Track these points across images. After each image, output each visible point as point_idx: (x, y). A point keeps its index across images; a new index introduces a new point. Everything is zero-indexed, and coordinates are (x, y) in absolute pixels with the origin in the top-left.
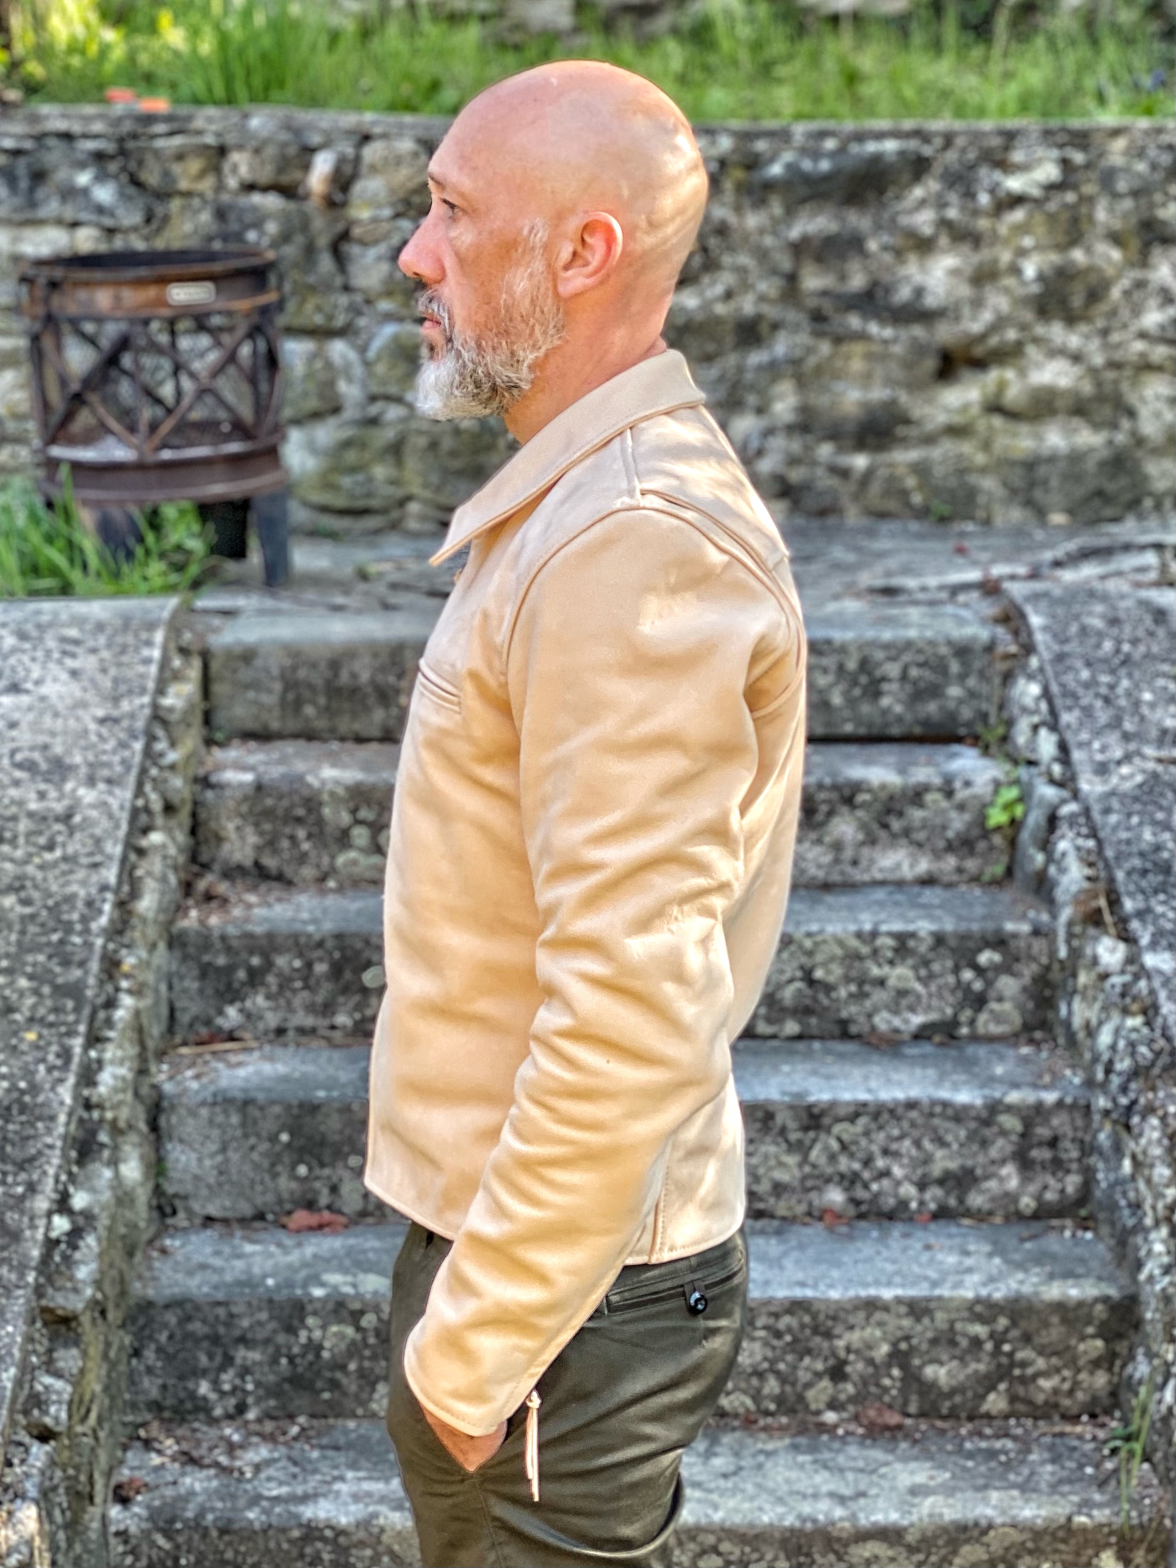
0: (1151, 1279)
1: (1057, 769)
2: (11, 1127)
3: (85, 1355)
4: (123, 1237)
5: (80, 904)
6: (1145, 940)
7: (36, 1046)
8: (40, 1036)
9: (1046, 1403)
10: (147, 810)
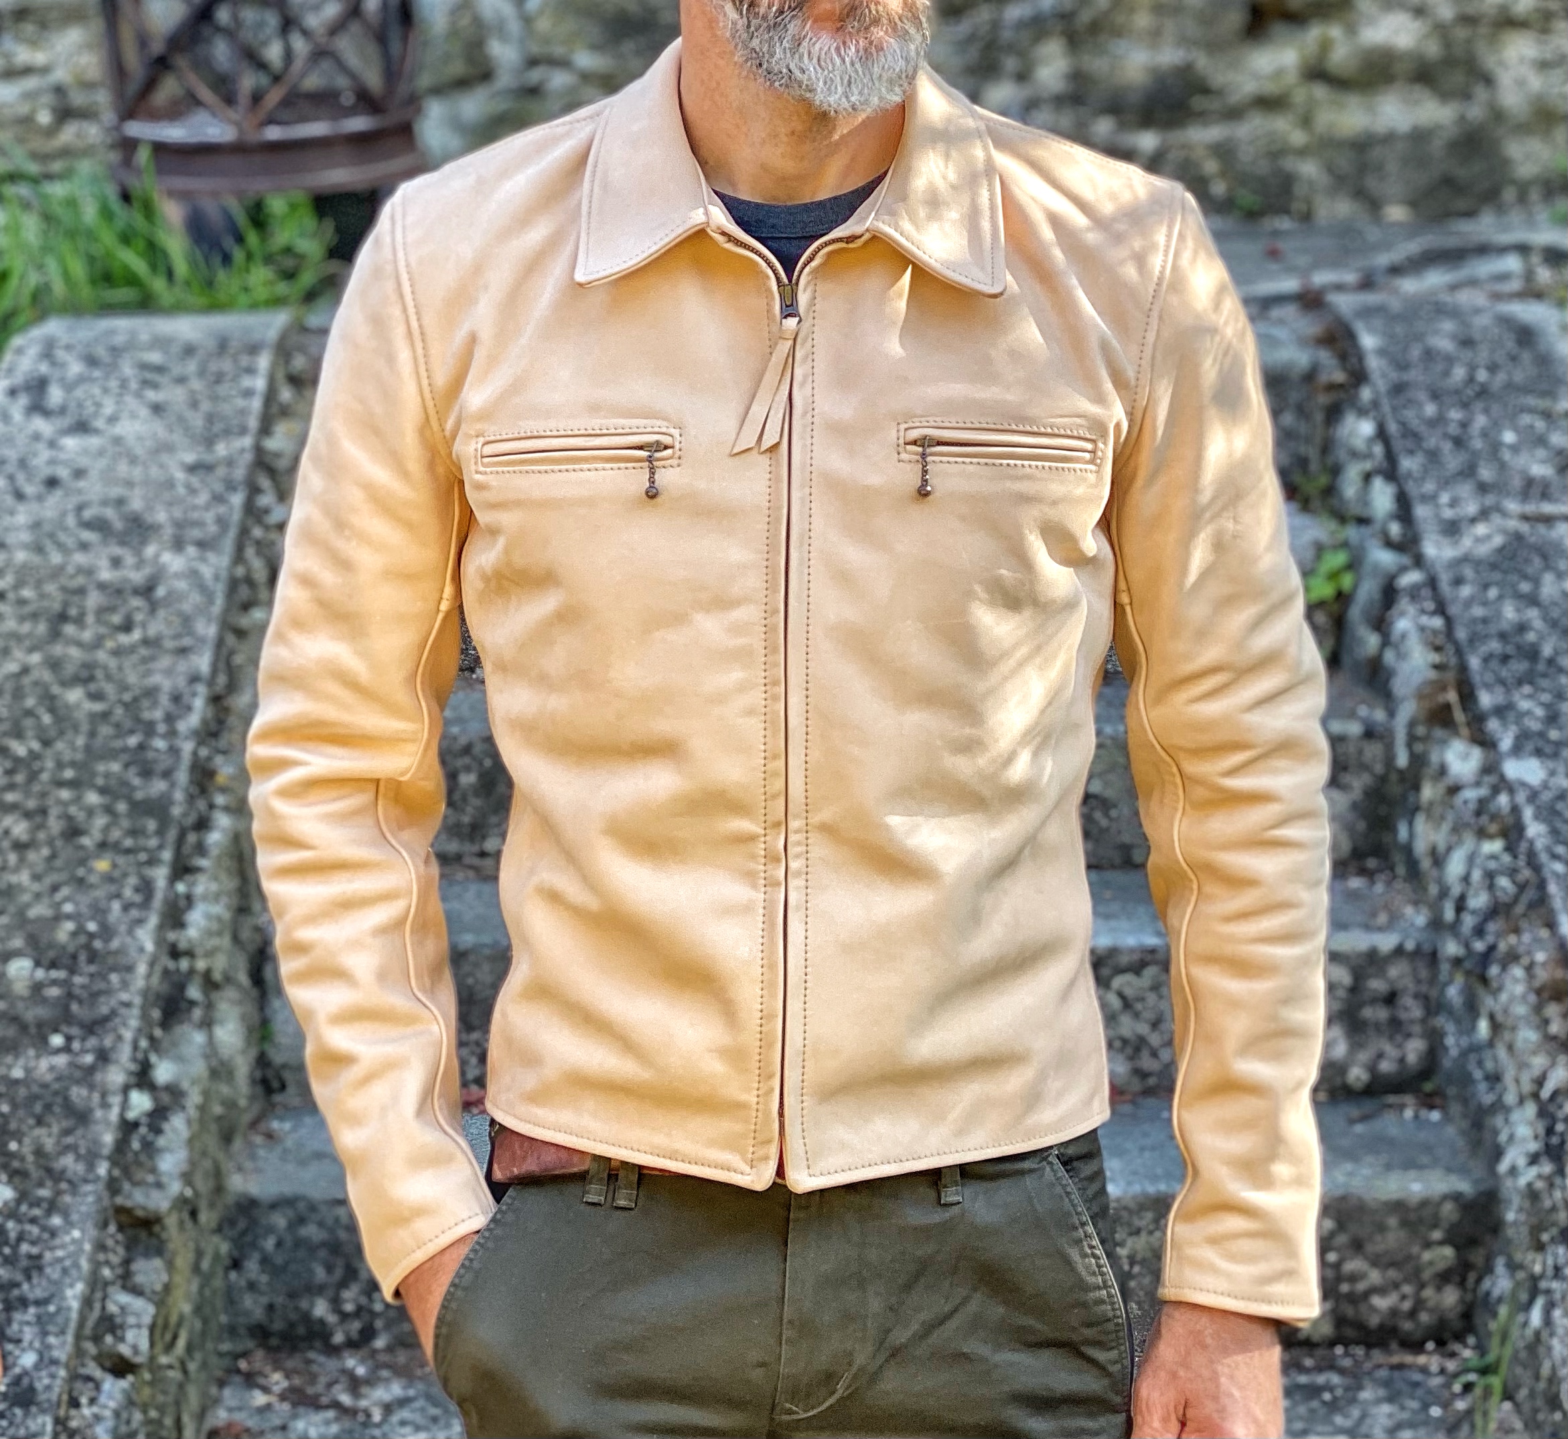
0: (1513, 1171)
1: (1395, 529)
2: (78, 980)
3: (170, 1266)
4: (219, 1119)
5: (164, 700)
6: (1506, 743)
7: (109, 879)
8: (114, 866)
9: (1382, 1327)
10: (249, 581)
